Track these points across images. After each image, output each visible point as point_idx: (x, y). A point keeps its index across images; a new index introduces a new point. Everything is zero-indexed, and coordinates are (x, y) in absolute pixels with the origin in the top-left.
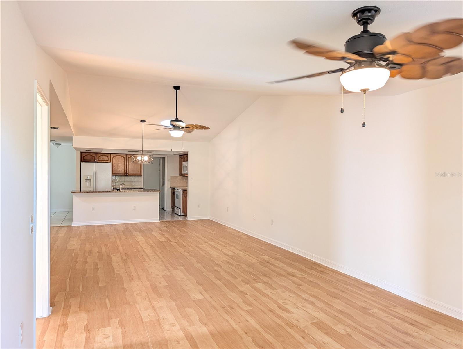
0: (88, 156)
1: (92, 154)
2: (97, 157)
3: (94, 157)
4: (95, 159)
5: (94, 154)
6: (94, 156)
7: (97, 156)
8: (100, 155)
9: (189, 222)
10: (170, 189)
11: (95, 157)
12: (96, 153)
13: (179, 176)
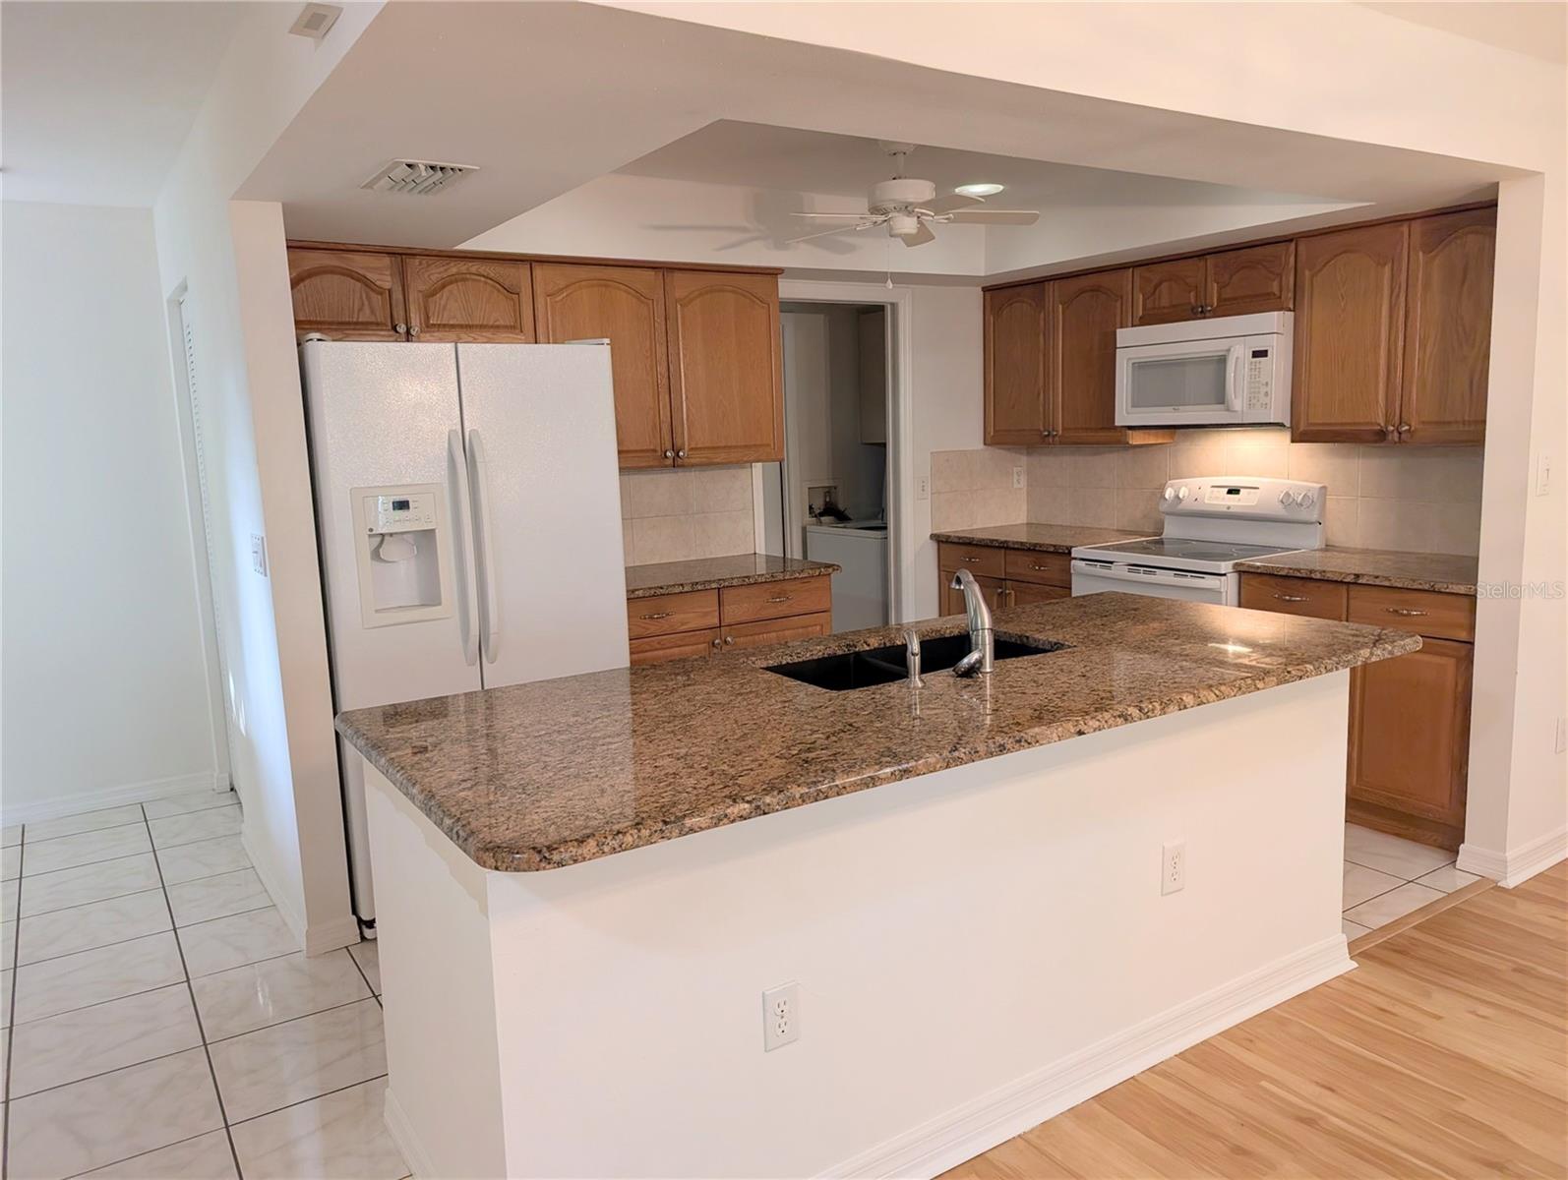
0: (327, 279)
1: (357, 257)
2: (413, 296)
3: (380, 291)
4: (399, 313)
5: (386, 260)
6: (386, 281)
7: (418, 286)
8: (437, 272)
9: (1525, 909)
10: (931, 549)
11: (398, 295)
12: (401, 257)
13: (981, 446)
